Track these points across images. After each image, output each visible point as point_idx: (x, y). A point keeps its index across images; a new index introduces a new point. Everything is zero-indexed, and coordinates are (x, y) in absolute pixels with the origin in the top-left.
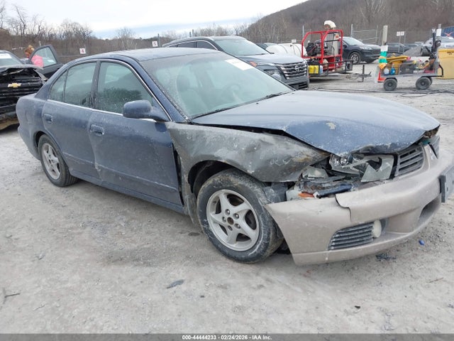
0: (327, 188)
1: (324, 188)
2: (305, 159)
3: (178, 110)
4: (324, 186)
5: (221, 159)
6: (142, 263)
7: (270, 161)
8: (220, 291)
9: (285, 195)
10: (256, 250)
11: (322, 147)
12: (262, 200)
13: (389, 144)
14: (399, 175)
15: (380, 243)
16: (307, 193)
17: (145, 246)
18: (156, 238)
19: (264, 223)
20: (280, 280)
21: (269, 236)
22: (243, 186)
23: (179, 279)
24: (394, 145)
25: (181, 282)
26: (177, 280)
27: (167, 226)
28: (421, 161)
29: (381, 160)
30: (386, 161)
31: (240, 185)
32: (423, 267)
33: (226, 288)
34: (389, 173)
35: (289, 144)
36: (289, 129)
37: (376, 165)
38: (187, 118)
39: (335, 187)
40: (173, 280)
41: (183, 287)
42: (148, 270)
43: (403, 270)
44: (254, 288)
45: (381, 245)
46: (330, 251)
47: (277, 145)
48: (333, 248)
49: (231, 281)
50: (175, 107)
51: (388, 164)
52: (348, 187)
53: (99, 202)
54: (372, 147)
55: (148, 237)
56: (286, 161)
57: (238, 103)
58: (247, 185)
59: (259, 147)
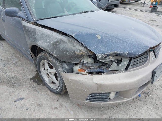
0: (92, 69)
1: (91, 69)
2: (82, 53)
3: (31, 15)
4: (90, 68)
5: (40, 46)
6: (11, 85)
7: (64, 51)
8: (37, 107)
9: (73, 68)
10: (58, 90)
11: (90, 49)
12: (60, 70)
13: (127, 53)
14: (131, 68)
15: (112, 102)
16: (83, 69)
17: (17, 76)
18: (24, 73)
19: (61, 81)
20: (66, 106)
21: (62, 87)
22: (52, 61)
23: (22, 97)
24: (129, 54)
25: (22, 99)
26: (21, 97)
27: (31, 67)
28: (146, 61)
29: (122, 60)
30: (125, 61)
31: (51, 60)
32: (135, 109)
33: (40, 106)
34: (125, 67)
35: (75, 44)
36: (76, 35)
37: (119, 62)
38: (34, 20)
39: (96, 69)
40: (19, 97)
41: (22, 102)
42: (11, 89)
43: (125, 110)
44: (52, 109)
45: (112, 103)
46: (87, 102)
47: (69, 44)
48: (88, 100)
49: (45, 103)
50: (30, 13)
51: (125, 63)
52: (102, 71)
53: (11, 50)
54: (117, 53)
55: (21, 71)
56: (72, 53)
57: (66, 14)
58: (54, 61)
59: (60, 43)
